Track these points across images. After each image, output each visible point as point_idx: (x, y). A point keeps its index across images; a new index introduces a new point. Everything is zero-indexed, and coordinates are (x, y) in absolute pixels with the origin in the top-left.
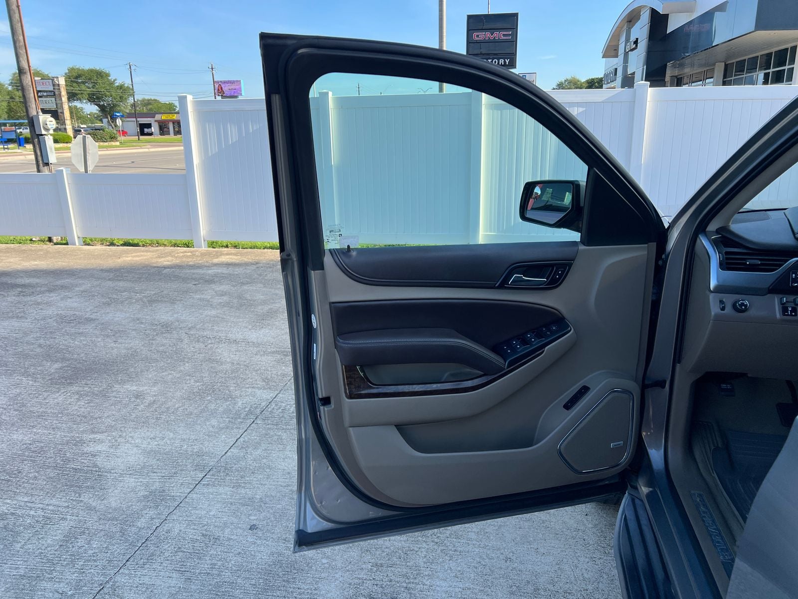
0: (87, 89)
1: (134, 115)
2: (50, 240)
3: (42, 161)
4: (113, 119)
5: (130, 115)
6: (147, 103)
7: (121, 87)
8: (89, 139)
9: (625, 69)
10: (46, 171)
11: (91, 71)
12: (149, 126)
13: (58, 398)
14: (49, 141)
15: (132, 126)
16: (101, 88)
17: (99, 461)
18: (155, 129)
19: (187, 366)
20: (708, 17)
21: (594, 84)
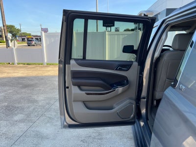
0: (9, 30)
1: (21, 36)
2: (9, 64)
3: (8, 46)
4: (16, 37)
5: (20, 36)
6: (24, 33)
7: (18, 29)
8: (15, 41)
9: (139, 27)
10: (9, 48)
11: (10, 26)
12: (24, 39)
13: (23, 90)
14: (10, 41)
15: (20, 39)
16: (12, 29)
17: (36, 99)
18: (26, 40)
19: (48, 85)
20: (157, 15)
21: (132, 30)
